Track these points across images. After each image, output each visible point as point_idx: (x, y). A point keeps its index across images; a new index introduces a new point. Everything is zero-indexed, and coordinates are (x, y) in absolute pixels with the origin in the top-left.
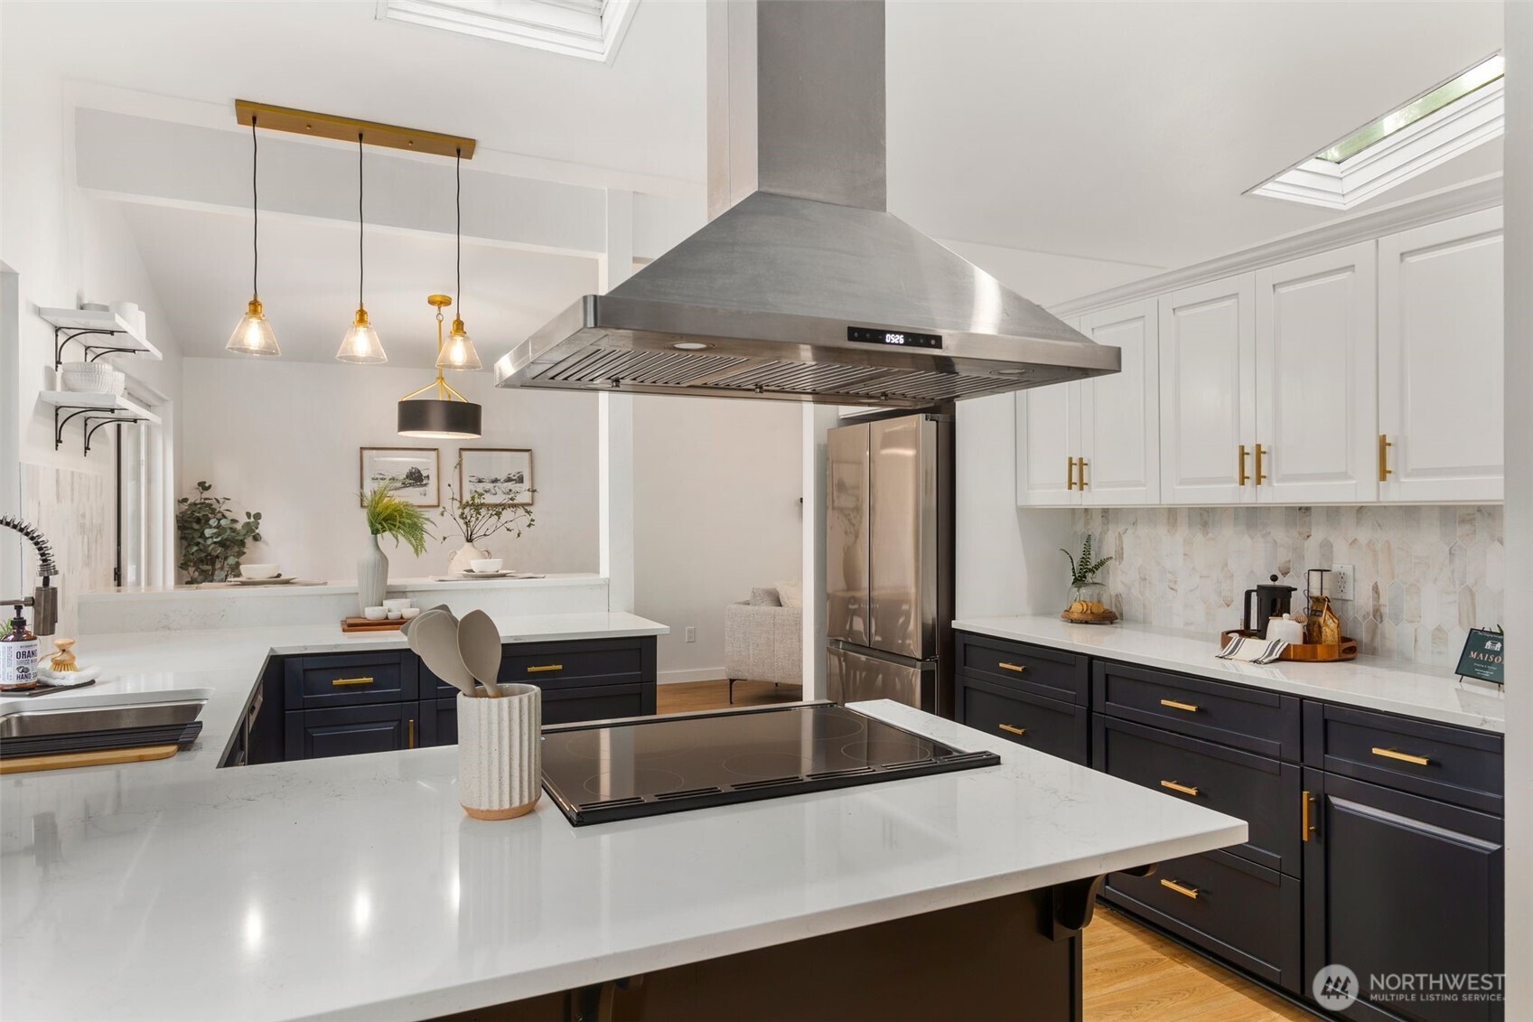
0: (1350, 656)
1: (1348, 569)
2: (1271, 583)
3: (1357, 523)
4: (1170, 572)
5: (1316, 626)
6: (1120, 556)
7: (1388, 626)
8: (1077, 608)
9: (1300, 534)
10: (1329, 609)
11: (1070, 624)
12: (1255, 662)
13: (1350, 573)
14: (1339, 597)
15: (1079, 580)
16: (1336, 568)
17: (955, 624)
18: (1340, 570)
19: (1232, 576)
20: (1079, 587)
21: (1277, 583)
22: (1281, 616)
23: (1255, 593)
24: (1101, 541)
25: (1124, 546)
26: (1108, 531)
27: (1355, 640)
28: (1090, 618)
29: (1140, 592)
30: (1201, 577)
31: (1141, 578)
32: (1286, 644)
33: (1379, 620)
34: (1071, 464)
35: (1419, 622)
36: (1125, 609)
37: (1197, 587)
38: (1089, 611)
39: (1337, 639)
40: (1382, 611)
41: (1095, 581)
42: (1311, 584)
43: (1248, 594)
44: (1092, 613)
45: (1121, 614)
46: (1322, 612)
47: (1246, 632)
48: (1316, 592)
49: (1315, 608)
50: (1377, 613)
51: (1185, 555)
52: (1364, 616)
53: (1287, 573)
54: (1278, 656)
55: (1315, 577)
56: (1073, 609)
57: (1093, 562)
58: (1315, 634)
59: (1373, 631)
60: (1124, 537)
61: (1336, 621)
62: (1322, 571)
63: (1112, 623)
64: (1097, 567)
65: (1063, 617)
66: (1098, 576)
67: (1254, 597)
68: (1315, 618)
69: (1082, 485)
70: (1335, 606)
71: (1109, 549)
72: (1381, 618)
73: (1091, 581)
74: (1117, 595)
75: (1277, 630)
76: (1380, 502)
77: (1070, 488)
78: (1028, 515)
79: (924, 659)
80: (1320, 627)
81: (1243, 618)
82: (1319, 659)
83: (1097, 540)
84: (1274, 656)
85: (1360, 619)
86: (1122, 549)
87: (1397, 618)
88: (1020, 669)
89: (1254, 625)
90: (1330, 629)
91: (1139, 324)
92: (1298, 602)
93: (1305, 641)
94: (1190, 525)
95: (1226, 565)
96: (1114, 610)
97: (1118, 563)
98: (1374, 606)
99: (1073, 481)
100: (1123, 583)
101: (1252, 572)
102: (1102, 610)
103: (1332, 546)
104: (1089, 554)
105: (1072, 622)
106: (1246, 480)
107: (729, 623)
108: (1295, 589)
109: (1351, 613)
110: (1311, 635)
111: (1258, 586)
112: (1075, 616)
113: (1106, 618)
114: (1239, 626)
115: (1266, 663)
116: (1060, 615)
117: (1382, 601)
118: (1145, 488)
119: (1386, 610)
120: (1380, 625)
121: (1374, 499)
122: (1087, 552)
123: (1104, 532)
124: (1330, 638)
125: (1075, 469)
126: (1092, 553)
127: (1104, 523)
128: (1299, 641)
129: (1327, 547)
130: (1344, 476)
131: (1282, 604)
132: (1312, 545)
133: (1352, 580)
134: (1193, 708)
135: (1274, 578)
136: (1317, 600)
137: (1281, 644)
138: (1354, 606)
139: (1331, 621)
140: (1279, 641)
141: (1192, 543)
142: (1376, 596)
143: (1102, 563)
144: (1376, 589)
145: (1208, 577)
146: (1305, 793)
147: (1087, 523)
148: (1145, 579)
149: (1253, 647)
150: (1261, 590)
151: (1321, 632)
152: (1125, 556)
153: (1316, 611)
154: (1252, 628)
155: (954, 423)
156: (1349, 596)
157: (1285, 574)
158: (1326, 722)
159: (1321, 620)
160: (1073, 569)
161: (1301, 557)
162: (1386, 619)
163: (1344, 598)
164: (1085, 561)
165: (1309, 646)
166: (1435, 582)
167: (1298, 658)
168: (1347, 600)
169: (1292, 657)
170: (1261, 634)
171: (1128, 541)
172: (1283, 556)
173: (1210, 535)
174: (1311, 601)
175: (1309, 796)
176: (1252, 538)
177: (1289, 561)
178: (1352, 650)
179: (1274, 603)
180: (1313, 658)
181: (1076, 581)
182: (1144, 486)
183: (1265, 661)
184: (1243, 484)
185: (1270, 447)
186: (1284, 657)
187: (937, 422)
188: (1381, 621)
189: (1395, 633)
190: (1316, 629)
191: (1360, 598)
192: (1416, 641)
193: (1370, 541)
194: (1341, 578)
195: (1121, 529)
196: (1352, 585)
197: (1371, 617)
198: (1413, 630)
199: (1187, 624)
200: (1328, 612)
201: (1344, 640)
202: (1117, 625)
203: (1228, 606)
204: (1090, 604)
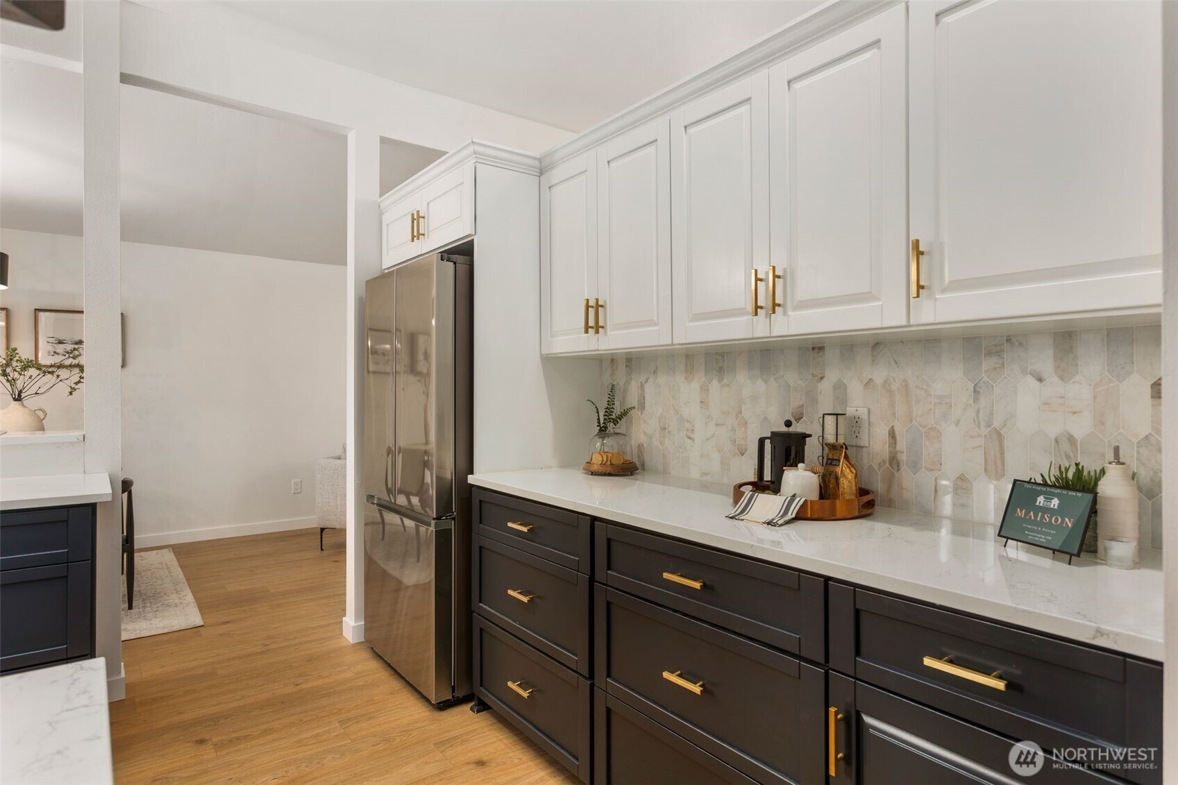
0: (870, 511)
1: (863, 412)
2: (784, 429)
3: (873, 361)
4: (687, 421)
5: (833, 476)
6: (642, 406)
7: (906, 475)
8: (597, 459)
9: (813, 376)
10: (846, 457)
11: (590, 477)
12: (769, 523)
13: (865, 417)
14: (854, 444)
15: (603, 431)
16: (850, 411)
17: (471, 479)
18: (856, 413)
19: (746, 423)
20: (603, 438)
21: (791, 429)
22: (797, 466)
23: (769, 440)
24: (625, 391)
25: (645, 395)
26: (631, 379)
27: (873, 492)
28: (609, 470)
29: (660, 442)
30: (716, 425)
31: (660, 427)
32: (803, 500)
33: (895, 467)
34: (588, 307)
35: (940, 470)
36: (647, 458)
37: (713, 436)
38: (609, 463)
39: (854, 491)
40: (899, 458)
41: (618, 431)
42: (826, 430)
43: (761, 442)
44: (611, 464)
45: (643, 465)
46: (839, 461)
47: (760, 486)
48: (830, 439)
49: (830, 456)
50: (894, 461)
51: (702, 402)
52: (880, 465)
53: (800, 419)
54: (794, 516)
55: (830, 421)
56: (594, 460)
57: (617, 411)
58: (831, 486)
59: (890, 480)
60: (646, 385)
61: (854, 471)
62: (837, 415)
63: (632, 475)
64: (620, 417)
65: (584, 469)
66: (622, 426)
67: (768, 444)
68: (831, 468)
69: (597, 328)
70: (850, 452)
71: (632, 400)
72: (898, 466)
73: (612, 431)
74: (639, 446)
75: (792, 482)
76: (910, 326)
77: (587, 332)
78: (554, 364)
79: (438, 518)
80: (837, 478)
81: (757, 467)
82: (838, 516)
83: (622, 389)
84: (790, 516)
85: (876, 467)
86: (644, 397)
87: (915, 466)
88: (525, 529)
89: (767, 476)
90: (847, 479)
91: (651, 149)
92: (812, 449)
93: (822, 497)
94: (706, 372)
95: (741, 412)
96: (635, 460)
97: (639, 413)
98: (890, 453)
99: (590, 325)
100: (645, 433)
101: (766, 418)
102: (622, 461)
103: (846, 388)
104: (613, 404)
105: (592, 474)
106: (759, 310)
107: (319, 476)
108: (810, 436)
109: (866, 461)
110: (828, 489)
111: (772, 432)
112: (595, 468)
113: (624, 469)
114: (751, 476)
115: (781, 525)
116: (582, 468)
117: (898, 448)
118: (657, 328)
119: (903, 457)
120: (896, 474)
121: (903, 322)
122: (611, 402)
123: (628, 382)
124: (847, 490)
125: (591, 311)
126: (615, 402)
127: (627, 373)
128: (815, 496)
129: (840, 390)
130: (868, 297)
131: (796, 453)
132: (826, 387)
133: (867, 424)
134: (697, 585)
135: (788, 424)
136: (833, 447)
137: (798, 499)
138: (869, 453)
139: (848, 470)
140: (794, 496)
141: (708, 390)
142: (892, 441)
143: (625, 413)
144: (892, 434)
145: (724, 425)
146: (832, 710)
147: (613, 374)
148: (665, 429)
149: (767, 505)
150: (775, 436)
151: (837, 484)
152: (647, 405)
153: (833, 460)
154: (765, 479)
155: (473, 265)
156: (864, 442)
157: (798, 419)
158: (857, 613)
159: (838, 470)
160: (599, 419)
161: (814, 401)
162: (903, 467)
163: (858, 444)
164: (609, 411)
165: (827, 502)
166: (957, 425)
167: (816, 516)
168: (862, 447)
169: (809, 516)
170: (774, 487)
171: (649, 389)
172: (797, 400)
173: (725, 381)
174: (826, 449)
175: (836, 713)
176: (766, 382)
177: (803, 406)
178: (871, 504)
179: (788, 452)
180: (831, 517)
181: (601, 430)
182: (656, 324)
183: (780, 522)
184: (756, 314)
185: (785, 270)
186: (801, 516)
187: (455, 263)
188: (898, 470)
189: (912, 482)
190: (833, 481)
191: (875, 442)
192: (936, 491)
193: (886, 381)
194: (855, 422)
195: (643, 379)
196: (867, 431)
197: (888, 465)
198: (933, 478)
199: (704, 474)
200: (845, 462)
201: (863, 492)
202: (637, 476)
203: (742, 454)
204: (610, 455)
